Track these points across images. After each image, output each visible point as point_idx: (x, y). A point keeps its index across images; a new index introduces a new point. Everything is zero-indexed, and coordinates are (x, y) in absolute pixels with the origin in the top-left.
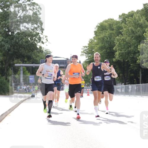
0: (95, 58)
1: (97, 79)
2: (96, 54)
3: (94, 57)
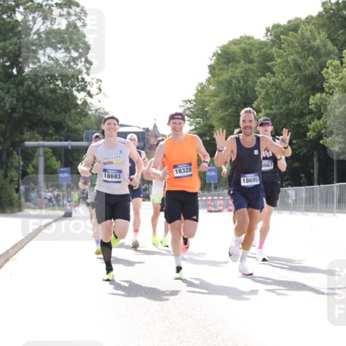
0: (244, 121)
1: (247, 181)
2: (246, 112)
3: (241, 119)
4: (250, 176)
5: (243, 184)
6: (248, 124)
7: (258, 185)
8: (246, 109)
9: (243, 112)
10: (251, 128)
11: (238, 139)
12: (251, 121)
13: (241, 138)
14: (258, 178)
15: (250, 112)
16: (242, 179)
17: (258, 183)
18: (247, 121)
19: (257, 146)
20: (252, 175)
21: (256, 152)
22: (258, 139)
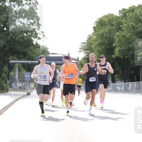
0: (91, 58)
1: (92, 80)
2: (92, 55)
4: (93, 78)
5: (90, 81)
6: (92, 59)
7: (95, 81)
8: (92, 54)
9: (90, 55)
10: (93, 61)
11: (88, 65)
12: (93, 58)
13: (89, 64)
15: (93, 55)
16: (90, 79)
17: (95, 80)
19: (96, 67)
20: (93, 77)
21: (95, 69)
22: (96, 65)
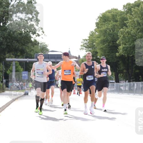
1: (89, 78)
2: (88, 53)
4: (90, 76)
5: (87, 79)
7: (92, 80)
12: (90, 57)
14: (93, 77)
15: (90, 53)
16: (87, 77)
18: (89, 56)
19: (93, 65)
21: (93, 67)
22: (93, 63)
